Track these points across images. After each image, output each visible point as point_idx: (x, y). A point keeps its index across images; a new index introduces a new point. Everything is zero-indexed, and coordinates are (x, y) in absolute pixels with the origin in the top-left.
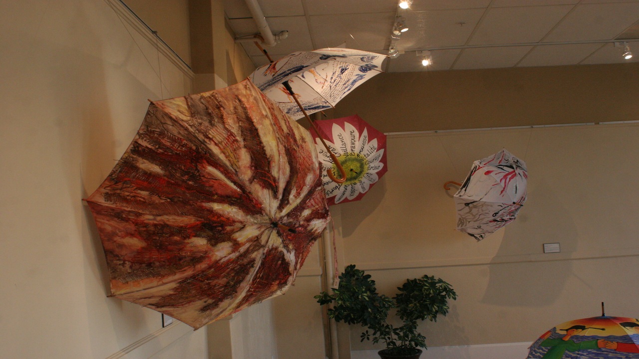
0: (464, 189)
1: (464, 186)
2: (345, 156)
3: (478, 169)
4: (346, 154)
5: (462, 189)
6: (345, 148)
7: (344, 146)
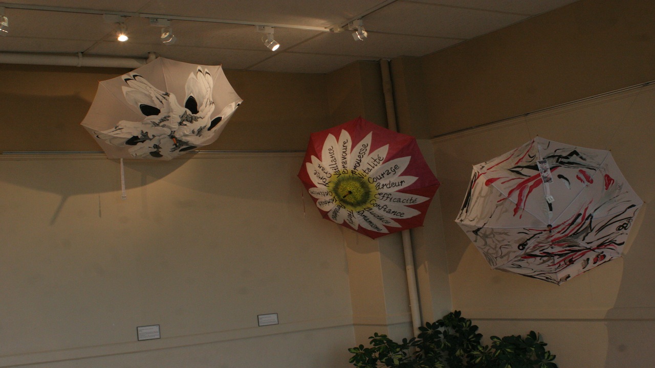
0: (465, 209)
1: (465, 206)
2: (337, 176)
3: (478, 177)
4: (338, 173)
5: (463, 209)
6: (335, 166)
7: (334, 163)
